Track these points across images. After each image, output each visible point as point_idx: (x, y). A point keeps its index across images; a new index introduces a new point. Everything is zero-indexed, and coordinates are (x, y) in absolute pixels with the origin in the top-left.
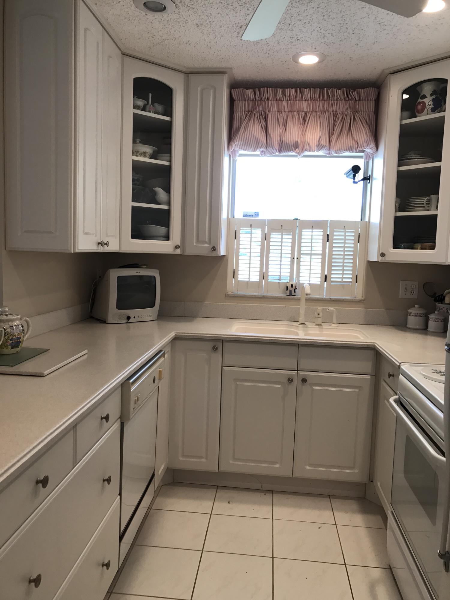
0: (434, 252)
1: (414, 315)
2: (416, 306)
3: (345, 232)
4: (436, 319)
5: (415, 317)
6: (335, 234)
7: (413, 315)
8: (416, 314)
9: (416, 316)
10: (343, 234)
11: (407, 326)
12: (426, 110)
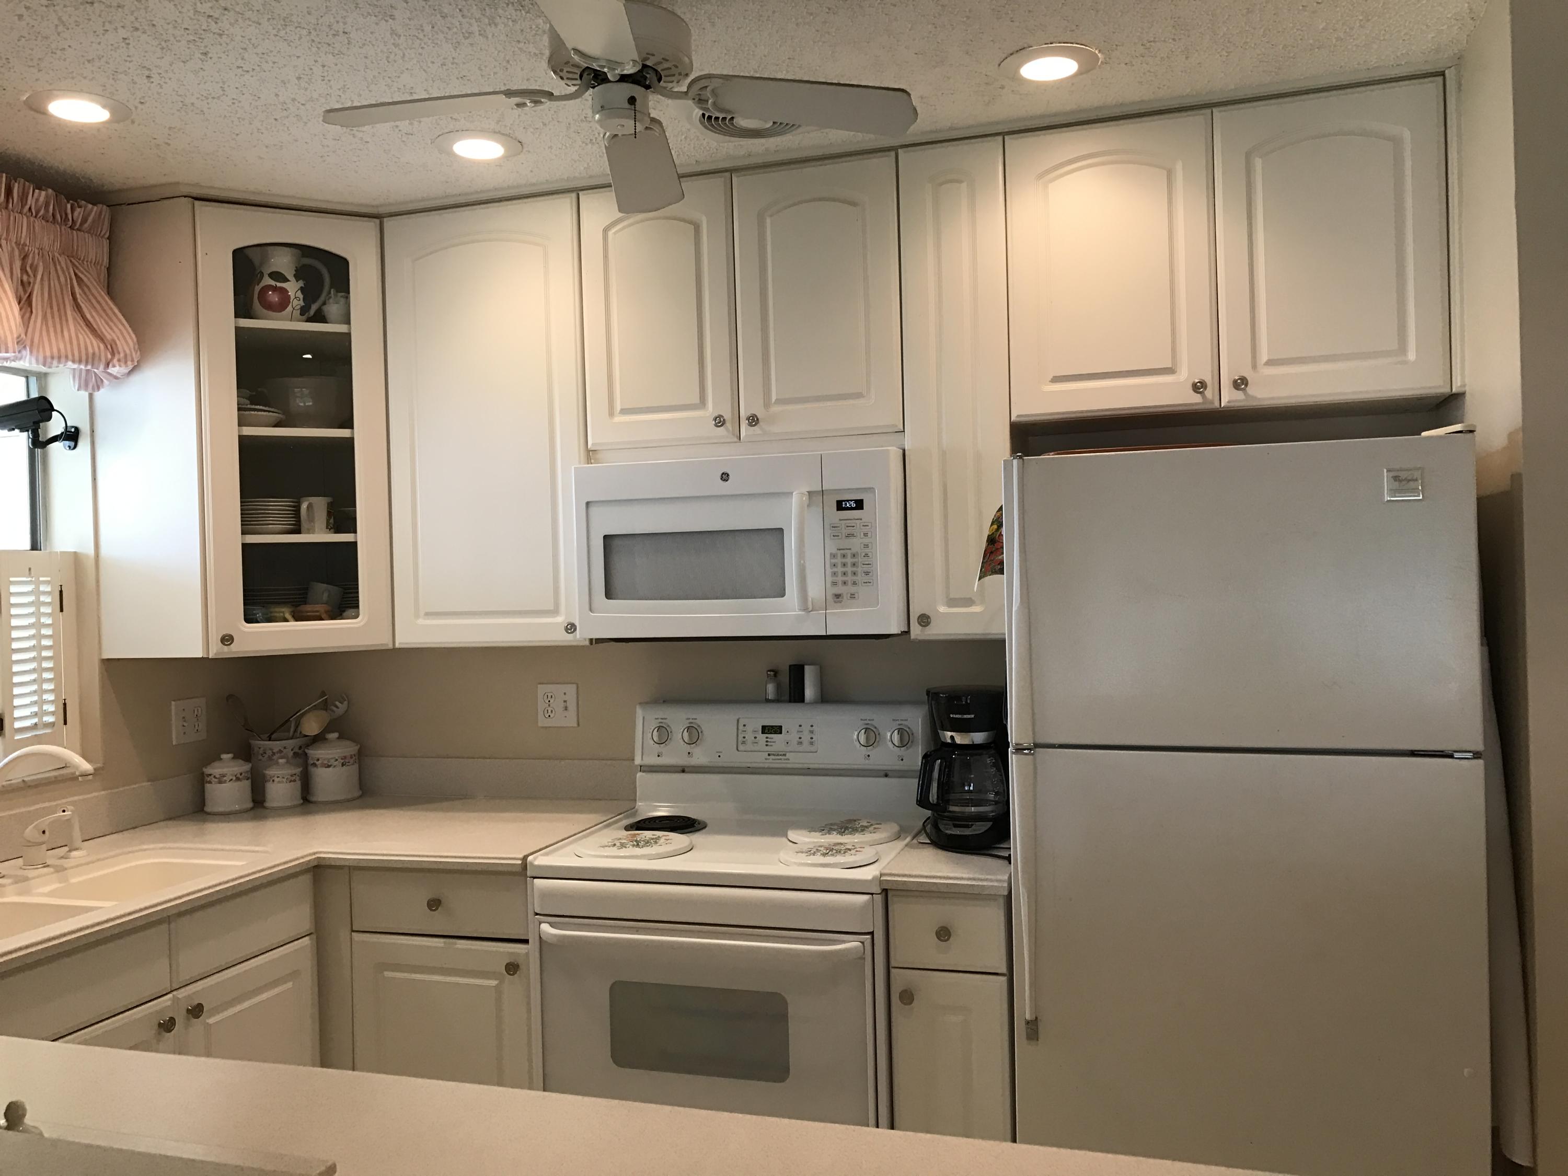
0: (362, 624)
1: (234, 778)
2: (224, 756)
3: (38, 583)
4: (292, 776)
5: (239, 783)
6: (13, 589)
7: (232, 780)
8: (239, 775)
9: (238, 779)
10: (29, 588)
11: (206, 809)
12: (289, 308)
